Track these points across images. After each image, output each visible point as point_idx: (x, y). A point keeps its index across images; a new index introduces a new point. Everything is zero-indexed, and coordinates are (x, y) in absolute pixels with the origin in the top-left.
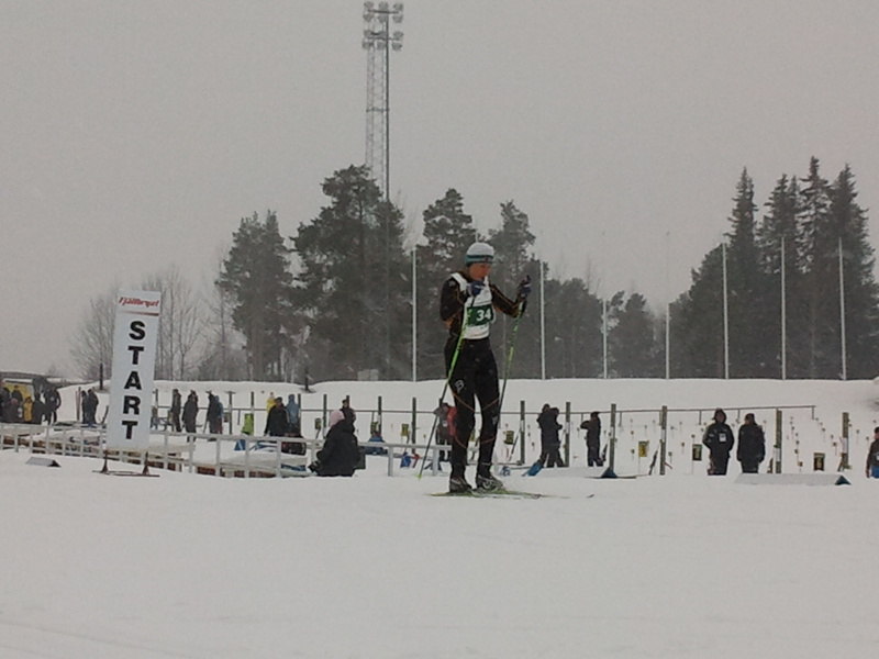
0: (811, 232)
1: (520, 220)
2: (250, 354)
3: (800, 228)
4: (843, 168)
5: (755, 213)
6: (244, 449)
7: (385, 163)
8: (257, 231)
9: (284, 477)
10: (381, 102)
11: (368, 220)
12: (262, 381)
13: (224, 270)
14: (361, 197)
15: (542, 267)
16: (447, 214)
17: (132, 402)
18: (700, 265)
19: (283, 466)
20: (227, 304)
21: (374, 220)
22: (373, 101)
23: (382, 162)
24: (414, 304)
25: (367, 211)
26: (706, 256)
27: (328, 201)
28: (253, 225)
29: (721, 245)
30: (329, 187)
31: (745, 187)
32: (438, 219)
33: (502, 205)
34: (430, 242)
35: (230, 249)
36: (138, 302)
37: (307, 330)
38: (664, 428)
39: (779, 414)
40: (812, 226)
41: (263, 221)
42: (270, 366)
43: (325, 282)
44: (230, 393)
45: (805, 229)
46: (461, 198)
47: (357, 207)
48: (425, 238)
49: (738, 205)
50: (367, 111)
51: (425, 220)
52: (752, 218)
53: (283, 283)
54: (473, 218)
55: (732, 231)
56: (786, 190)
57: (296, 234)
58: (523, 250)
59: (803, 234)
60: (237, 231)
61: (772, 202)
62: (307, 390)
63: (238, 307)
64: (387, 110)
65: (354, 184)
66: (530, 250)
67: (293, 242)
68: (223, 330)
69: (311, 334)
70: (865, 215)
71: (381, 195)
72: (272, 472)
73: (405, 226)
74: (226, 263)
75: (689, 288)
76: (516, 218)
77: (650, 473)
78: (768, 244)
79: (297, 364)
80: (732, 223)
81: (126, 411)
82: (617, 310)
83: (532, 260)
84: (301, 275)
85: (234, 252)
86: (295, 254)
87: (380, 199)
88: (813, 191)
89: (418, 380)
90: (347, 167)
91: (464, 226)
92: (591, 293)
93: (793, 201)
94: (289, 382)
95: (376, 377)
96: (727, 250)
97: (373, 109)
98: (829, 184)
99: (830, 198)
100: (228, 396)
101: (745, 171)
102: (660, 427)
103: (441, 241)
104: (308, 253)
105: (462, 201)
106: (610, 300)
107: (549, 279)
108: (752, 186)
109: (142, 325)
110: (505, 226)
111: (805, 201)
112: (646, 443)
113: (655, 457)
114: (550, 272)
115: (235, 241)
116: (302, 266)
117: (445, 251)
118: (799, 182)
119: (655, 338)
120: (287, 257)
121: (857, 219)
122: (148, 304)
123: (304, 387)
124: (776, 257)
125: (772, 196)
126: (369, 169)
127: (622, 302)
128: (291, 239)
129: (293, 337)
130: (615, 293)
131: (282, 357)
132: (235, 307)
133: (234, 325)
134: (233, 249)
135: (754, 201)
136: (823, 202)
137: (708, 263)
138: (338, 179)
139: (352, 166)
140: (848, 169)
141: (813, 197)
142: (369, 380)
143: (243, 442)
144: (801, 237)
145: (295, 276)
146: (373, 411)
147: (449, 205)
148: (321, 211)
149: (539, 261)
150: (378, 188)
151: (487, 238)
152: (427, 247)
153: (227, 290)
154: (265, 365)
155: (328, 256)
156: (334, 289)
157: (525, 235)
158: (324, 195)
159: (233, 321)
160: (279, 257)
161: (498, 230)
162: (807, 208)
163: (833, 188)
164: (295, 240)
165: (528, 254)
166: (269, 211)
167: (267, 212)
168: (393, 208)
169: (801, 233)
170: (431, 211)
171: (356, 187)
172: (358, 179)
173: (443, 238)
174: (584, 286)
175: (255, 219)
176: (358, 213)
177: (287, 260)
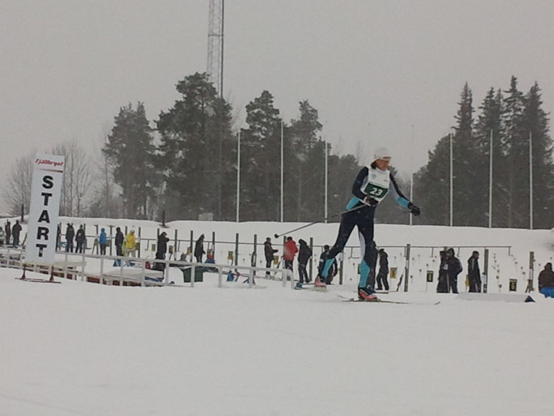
0: (510, 128)
1: (313, 113)
2: (125, 200)
3: (503, 124)
4: (534, 85)
5: (473, 114)
6: (120, 266)
7: (220, 72)
8: (131, 116)
9: (147, 286)
10: (218, 30)
11: (207, 109)
12: (133, 219)
13: (108, 142)
14: (202, 94)
15: (326, 146)
16: (262, 107)
17: (43, 231)
18: (435, 148)
19: (147, 278)
20: (111, 167)
21: (212, 110)
22: (213, 29)
23: (218, 71)
24: (238, 168)
25: (207, 104)
26: (439, 142)
27: (180, 97)
28: (129, 111)
29: (449, 135)
30: (181, 87)
31: (466, 95)
32: (256, 111)
33: (301, 103)
34: (251, 127)
35: (113, 128)
36: (49, 162)
37: (165, 182)
38: (408, 259)
39: (486, 252)
40: (511, 123)
41: (135, 109)
42: (139, 208)
43: (177, 152)
44: (111, 227)
45: (506, 125)
46: (272, 97)
47: (201, 101)
48: (247, 124)
49: (462, 108)
50: (209, 36)
51: (247, 111)
52: (471, 116)
53: (149, 152)
54: (280, 111)
55: (457, 125)
56: (493, 98)
58: (314, 134)
59: (505, 129)
60: (118, 116)
61: (484, 106)
62: (164, 226)
63: (117, 167)
64: (223, 35)
65: (198, 86)
66: (319, 135)
67: (156, 124)
68: (107, 184)
69: (167, 187)
70: (547, 117)
71: (216, 93)
72: (138, 282)
73: (233, 115)
74: (110, 137)
75: (427, 164)
76: (310, 112)
77: (397, 290)
78: (482, 135)
79: (157, 208)
80: (457, 120)
81: (39, 237)
83: (320, 140)
84: (160, 146)
85: (115, 130)
86: (157, 132)
87: (216, 96)
88: (512, 100)
89: (240, 221)
90: (193, 74)
91: (274, 116)
92: (359, 165)
93: (499, 106)
94: (151, 220)
95: (212, 218)
96: (453, 138)
97: (213, 35)
98: (523, 95)
99: (524, 105)
100: (109, 228)
101: (467, 84)
102: (405, 258)
103: (258, 126)
104: (166, 132)
105: (272, 99)
107: (331, 154)
108: (471, 95)
109: (51, 178)
110: (302, 118)
111: (507, 106)
112: (396, 269)
113: (401, 279)
114: (332, 149)
115: (116, 122)
116: (162, 140)
117: (260, 134)
118: (502, 93)
120: (151, 134)
121: (542, 119)
122: (55, 164)
123: (162, 224)
124: (486, 144)
125: (484, 102)
126: (209, 75)
128: (155, 121)
129: (154, 189)
131: (147, 202)
132: (115, 167)
133: (115, 179)
134: (115, 127)
135: (473, 105)
136: (519, 107)
137: (440, 147)
138: (187, 82)
139: (197, 73)
140: (536, 85)
141: (512, 104)
142: (206, 220)
143: (119, 260)
144: (504, 130)
145: (157, 147)
146: (209, 242)
147: (264, 102)
148: (175, 103)
149: (324, 142)
150: (215, 89)
151: (290, 125)
152: (248, 130)
153: (110, 156)
154: (135, 208)
155: (180, 135)
156: (183, 157)
157: (316, 124)
158: (177, 92)
159: (113, 177)
160: (146, 134)
161: (297, 120)
162: (508, 111)
163: (526, 98)
164: (158, 122)
165: (317, 137)
166: (139, 102)
167: (138, 103)
168: (225, 103)
169: (504, 128)
170: (251, 105)
171: (200, 88)
172: (201, 82)
173: (259, 124)
174: (355, 160)
175: (130, 108)
176: (201, 106)
177: (151, 136)
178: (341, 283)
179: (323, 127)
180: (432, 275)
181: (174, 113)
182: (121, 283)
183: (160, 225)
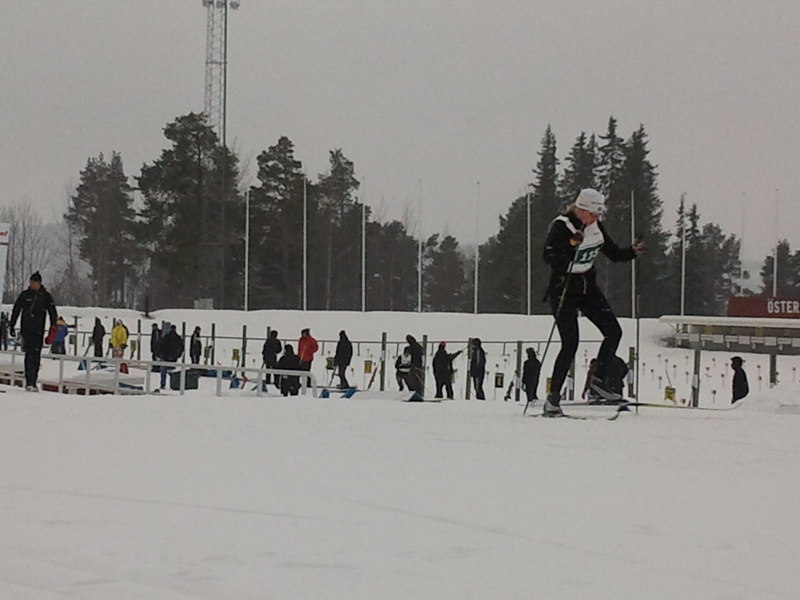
0: (607, 185)
1: (347, 166)
2: (96, 282)
3: (597, 181)
4: (639, 128)
5: (557, 167)
6: (86, 368)
7: (222, 111)
8: (102, 170)
9: (123, 394)
10: (219, 55)
11: (206, 163)
12: (106, 307)
13: (72, 205)
14: (199, 142)
15: (364, 211)
16: (279, 159)
18: (508, 212)
19: (122, 385)
20: (76, 238)
21: (212, 163)
22: (212, 55)
23: (219, 111)
24: (247, 239)
25: (205, 155)
26: (514, 204)
27: (169, 145)
28: (99, 164)
29: (527, 194)
30: (170, 132)
31: (549, 142)
32: (270, 163)
33: (331, 152)
34: (264, 184)
35: (78, 186)
37: (150, 259)
40: (608, 179)
41: (108, 160)
42: (114, 293)
43: (166, 219)
44: (76, 317)
45: (602, 182)
46: (291, 146)
47: (196, 150)
48: (259, 180)
49: (542, 159)
50: (207, 63)
51: (259, 164)
52: (554, 169)
53: (127, 219)
55: (536, 182)
56: (585, 147)
57: (140, 175)
58: (349, 195)
59: (600, 187)
60: (84, 170)
61: (572, 156)
62: (147, 316)
63: (85, 239)
64: (225, 63)
65: (193, 130)
66: (354, 194)
67: (137, 181)
68: (71, 261)
69: (152, 266)
70: (655, 171)
71: (217, 140)
72: (110, 391)
73: (240, 170)
74: (74, 199)
75: (498, 232)
76: (343, 165)
78: (568, 194)
79: (139, 293)
80: (536, 175)
82: (431, 250)
83: (356, 203)
84: (142, 211)
85: (80, 188)
86: (140, 192)
87: (217, 144)
88: (610, 148)
89: (249, 310)
90: (187, 114)
91: (294, 171)
92: (408, 234)
93: (593, 156)
94: (131, 308)
95: (211, 306)
96: (531, 199)
97: (212, 62)
98: (624, 142)
99: (625, 155)
101: (549, 131)
103: (273, 184)
104: (151, 192)
105: (293, 148)
106: (426, 241)
107: (371, 221)
108: (555, 142)
110: (333, 172)
111: (602, 156)
114: (371, 215)
115: (82, 179)
116: (145, 203)
117: (277, 193)
118: (597, 139)
119: (466, 277)
120: (130, 194)
121: (646, 174)
123: (144, 313)
125: (572, 151)
126: (207, 116)
127: (436, 243)
128: (135, 178)
129: (134, 267)
130: (430, 235)
131: (125, 284)
132: (81, 238)
133: (81, 255)
134: (81, 186)
135: (556, 156)
136: (618, 158)
137: (516, 211)
138: (179, 124)
139: (192, 114)
140: (642, 129)
141: (610, 153)
142: (205, 309)
145: (138, 211)
146: (208, 337)
147: (281, 151)
148: (161, 153)
149: (362, 205)
150: (215, 134)
151: (315, 181)
152: (261, 189)
153: (74, 223)
154: (109, 293)
155: (169, 195)
156: (174, 225)
157: (351, 180)
158: (165, 138)
159: (80, 252)
160: (123, 194)
161: (327, 175)
162: (604, 163)
163: (628, 146)
164: (138, 179)
165: (352, 198)
166: (114, 152)
167: (112, 153)
168: (229, 152)
169: (598, 185)
170: (264, 156)
171: (195, 133)
172: (199, 125)
173: (275, 181)
174: (402, 227)
175: (101, 159)
176: (197, 157)
177: (131, 198)
178: (382, 389)
179: (361, 186)
180: (502, 379)
181: (161, 166)
182: (87, 392)
183: (142, 315)
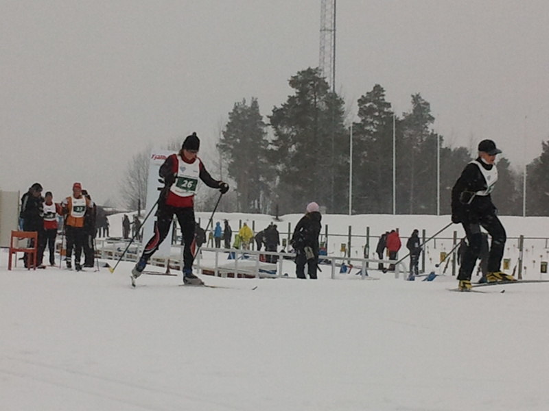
1: (425, 106)
2: (239, 195)
6: (234, 258)
7: (332, 66)
8: (245, 111)
9: (261, 278)
10: (330, 25)
11: (321, 105)
12: (247, 213)
13: (222, 137)
14: (316, 89)
15: (438, 139)
16: (374, 101)
19: (261, 271)
20: (225, 162)
21: (325, 105)
22: (325, 24)
23: (330, 66)
24: (351, 162)
25: (320, 98)
27: (293, 92)
28: (242, 107)
30: (294, 82)
32: (367, 105)
33: (413, 96)
34: (363, 120)
35: (227, 123)
37: (278, 177)
38: (521, 250)
41: (249, 104)
42: (252, 203)
43: (291, 146)
46: (383, 91)
47: (313, 95)
48: (358, 117)
50: (321, 31)
51: (359, 105)
53: (262, 147)
54: (392, 105)
57: (271, 114)
58: (426, 127)
60: (232, 111)
62: (277, 219)
63: (231, 162)
64: (335, 30)
65: (311, 81)
66: (431, 127)
67: (269, 119)
69: (280, 181)
71: (329, 88)
72: (252, 274)
73: (345, 110)
74: (224, 132)
75: (540, 155)
76: (422, 105)
79: (271, 202)
83: (432, 134)
84: (273, 141)
85: (229, 125)
86: (270, 127)
87: (328, 91)
89: (353, 214)
90: (306, 69)
91: (386, 110)
92: (472, 157)
94: (265, 213)
95: (325, 212)
97: (325, 30)
102: (518, 250)
104: (279, 127)
105: (384, 93)
107: (444, 147)
110: (414, 111)
112: (509, 260)
113: (514, 270)
114: (444, 142)
115: (230, 118)
116: (276, 135)
117: (372, 127)
119: (516, 188)
120: (265, 130)
123: (275, 217)
126: (321, 70)
128: (268, 117)
129: (268, 183)
131: (261, 196)
132: (229, 162)
133: (229, 174)
134: (229, 123)
138: (300, 77)
145: (270, 141)
147: (376, 95)
148: (288, 98)
149: (436, 135)
150: (327, 83)
151: (402, 118)
152: (360, 124)
153: (224, 151)
154: (249, 202)
155: (293, 129)
156: (296, 151)
157: (428, 117)
158: (290, 87)
159: (228, 172)
160: (260, 129)
161: (409, 113)
164: (271, 118)
165: (430, 130)
166: (253, 98)
167: (251, 99)
168: (337, 97)
170: (363, 99)
171: (312, 83)
172: (314, 77)
173: (371, 118)
174: (467, 152)
175: (244, 103)
176: (313, 100)
177: (265, 132)
179: (435, 120)
180: (546, 266)
181: (287, 108)
182: (236, 275)
183: (274, 219)
